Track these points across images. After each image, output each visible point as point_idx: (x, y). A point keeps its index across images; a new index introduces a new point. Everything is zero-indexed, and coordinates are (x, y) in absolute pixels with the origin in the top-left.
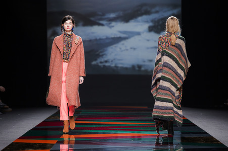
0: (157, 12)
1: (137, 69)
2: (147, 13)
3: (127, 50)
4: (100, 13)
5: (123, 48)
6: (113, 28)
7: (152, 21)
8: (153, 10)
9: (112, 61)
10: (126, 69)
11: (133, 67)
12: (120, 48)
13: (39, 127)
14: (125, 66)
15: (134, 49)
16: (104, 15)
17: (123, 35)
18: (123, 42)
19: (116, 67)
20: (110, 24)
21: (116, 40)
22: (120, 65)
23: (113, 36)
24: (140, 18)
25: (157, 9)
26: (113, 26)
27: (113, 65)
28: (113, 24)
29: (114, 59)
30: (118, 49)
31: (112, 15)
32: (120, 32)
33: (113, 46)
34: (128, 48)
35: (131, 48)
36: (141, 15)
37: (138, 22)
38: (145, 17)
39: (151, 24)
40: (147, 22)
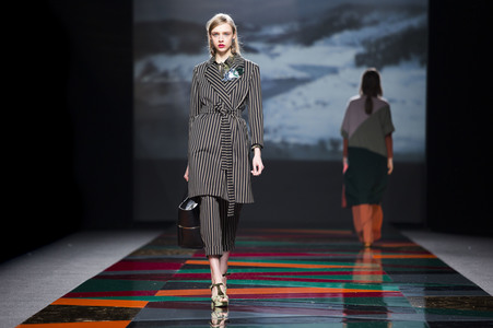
0: (374, 23)
1: (329, 147)
2: (353, 25)
3: (308, 106)
4: (250, 26)
5: (300, 102)
6: (278, 60)
7: (365, 43)
8: (367, 19)
9: (275, 131)
10: (306, 147)
11: (322, 143)
12: (294, 103)
14: (304, 141)
15: (324, 104)
16: (257, 29)
17: (299, 75)
18: (300, 89)
19: (284, 143)
20: (271, 48)
21: (285, 85)
22: (292, 140)
23: (277, 76)
24: (336, 37)
25: (375, 15)
26: (277, 55)
27: (277, 140)
28: (279, 48)
29: (281, 127)
30: (289, 105)
31: (277, 30)
32: (294, 67)
33: (279, 98)
34: (311, 101)
35: (318, 103)
36: (340, 29)
37: (333, 44)
38: (348, 35)
39: (361, 50)
40: (352, 44)
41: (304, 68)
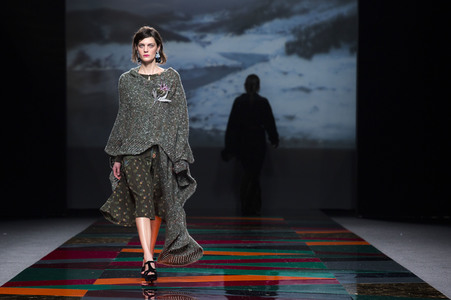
0: (304, 11)
2: (283, 13)
4: (181, 15)
5: (231, 90)
6: (208, 48)
7: (294, 31)
8: (297, 7)
9: (207, 119)
12: (225, 91)
13: (49, 262)
16: (189, 18)
17: (230, 63)
18: (230, 77)
19: (215, 131)
20: (202, 37)
22: (223, 128)
23: (209, 65)
24: (267, 26)
25: (305, 4)
26: (209, 43)
27: (209, 128)
28: (210, 37)
29: (212, 115)
30: (220, 93)
31: (208, 19)
32: (225, 55)
33: (210, 86)
36: (271, 17)
37: (266, 33)
38: (278, 23)
39: (291, 38)
40: (282, 33)
41: (234, 56)
